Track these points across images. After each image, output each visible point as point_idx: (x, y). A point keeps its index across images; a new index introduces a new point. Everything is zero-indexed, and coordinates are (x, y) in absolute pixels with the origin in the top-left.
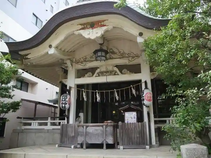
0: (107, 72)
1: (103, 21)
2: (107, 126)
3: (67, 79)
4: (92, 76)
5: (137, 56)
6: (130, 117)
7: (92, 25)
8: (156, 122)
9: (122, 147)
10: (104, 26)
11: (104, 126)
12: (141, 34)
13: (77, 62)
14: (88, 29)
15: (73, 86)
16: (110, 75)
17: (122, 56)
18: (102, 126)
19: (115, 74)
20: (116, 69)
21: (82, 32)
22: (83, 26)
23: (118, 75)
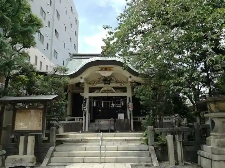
0: (108, 90)
1: (112, 68)
2: (111, 121)
3: (83, 93)
4: (99, 92)
5: (125, 83)
6: (121, 116)
7: (106, 69)
8: (133, 119)
9: (118, 131)
10: (112, 70)
11: (110, 121)
12: (130, 77)
13: (90, 84)
14: (103, 70)
15: (87, 97)
16: (110, 92)
17: (117, 82)
18: (108, 121)
19: (112, 92)
20: (113, 89)
21: (100, 72)
22: (101, 69)
23: (114, 92)
